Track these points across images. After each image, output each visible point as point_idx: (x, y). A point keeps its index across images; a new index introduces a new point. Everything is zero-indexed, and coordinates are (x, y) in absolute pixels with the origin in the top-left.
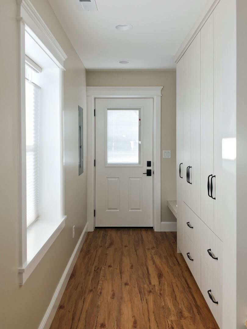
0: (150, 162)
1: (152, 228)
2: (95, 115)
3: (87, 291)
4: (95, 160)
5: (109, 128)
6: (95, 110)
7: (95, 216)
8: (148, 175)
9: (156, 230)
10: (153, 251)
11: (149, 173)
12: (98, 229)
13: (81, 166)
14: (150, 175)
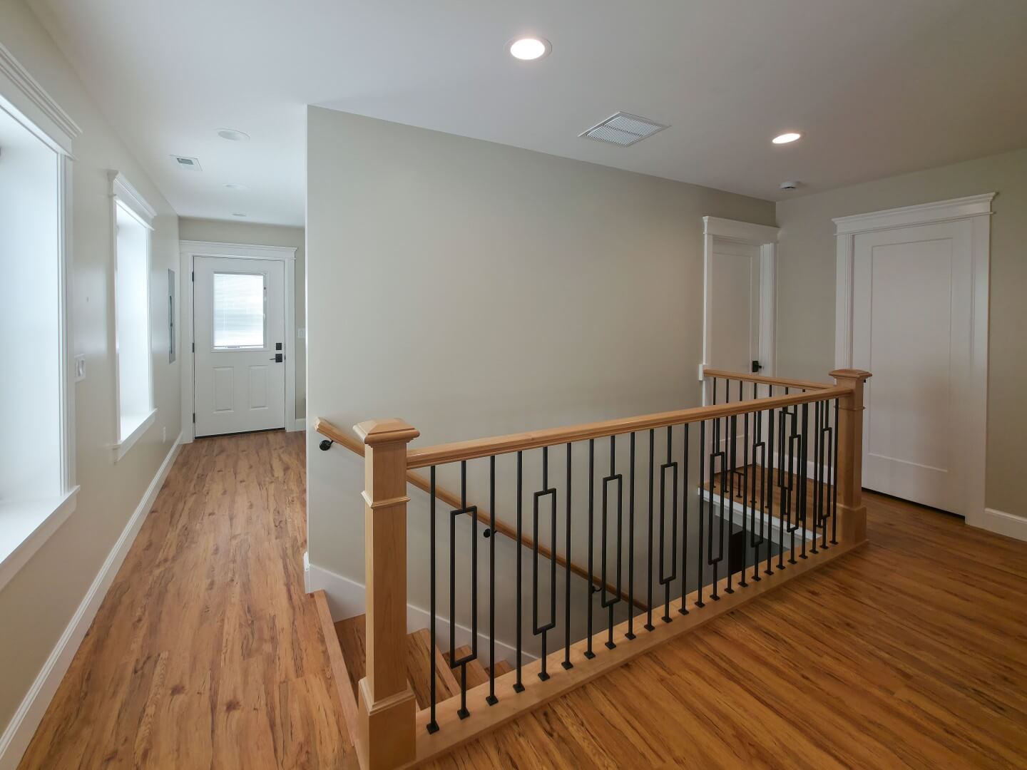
0: (281, 344)
1: (283, 429)
2: (193, 280)
3: (189, 494)
4: (193, 344)
5: (217, 298)
6: (193, 274)
7: (194, 421)
8: (277, 361)
9: (288, 430)
10: (282, 450)
11: (279, 359)
12: (198, 439)
13: (172, 351)
14: (281, 361)
